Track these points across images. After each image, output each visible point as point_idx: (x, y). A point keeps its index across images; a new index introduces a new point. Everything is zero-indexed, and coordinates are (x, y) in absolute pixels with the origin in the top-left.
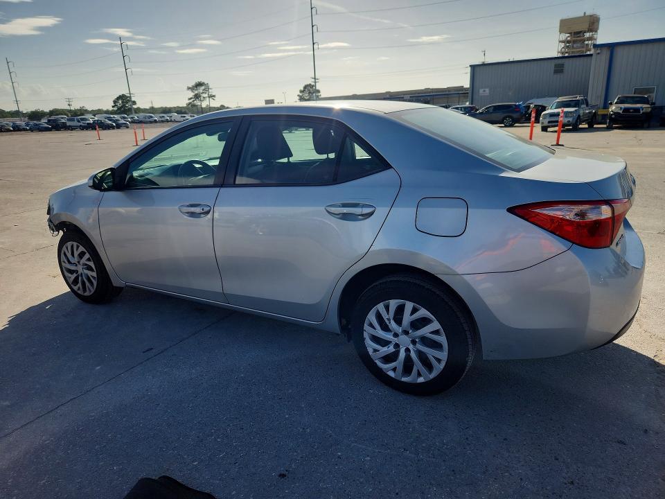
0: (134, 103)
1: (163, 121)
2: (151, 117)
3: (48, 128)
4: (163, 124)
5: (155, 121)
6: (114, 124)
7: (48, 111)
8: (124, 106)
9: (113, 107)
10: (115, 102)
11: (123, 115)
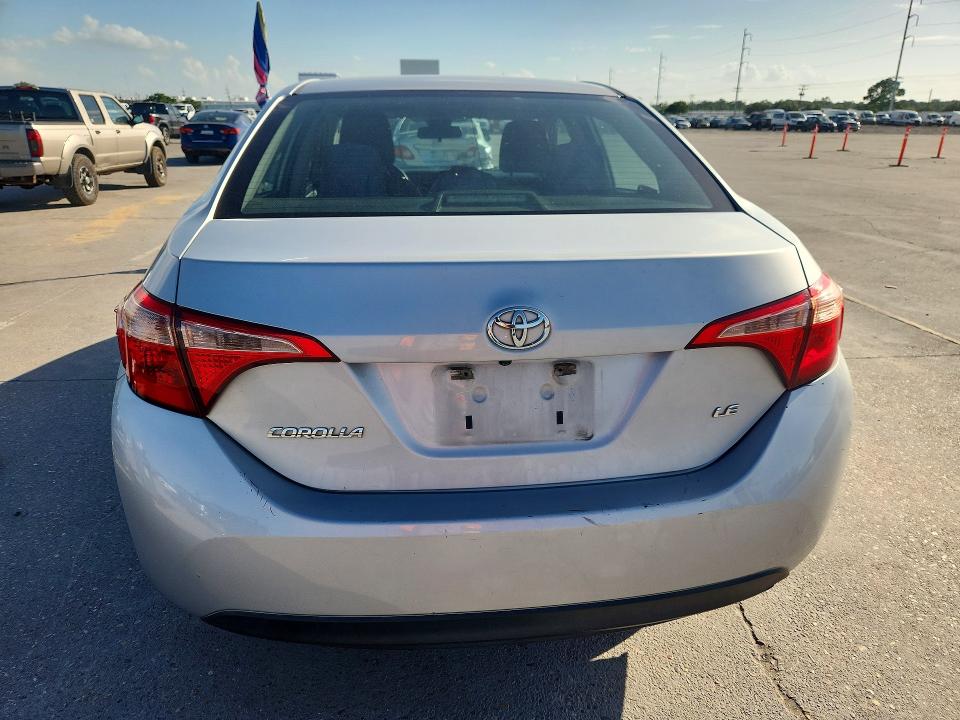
0: (902, 92)
1: (930, 124)
2: (913, 116)
3: (747, 126)
4: (930, 129)
5: (917, 123)
6: (835, 125)
7: (773, 103)
8: (882, 96)
9: (865, 98)
10: (871, 91)
11: (866, 112)
